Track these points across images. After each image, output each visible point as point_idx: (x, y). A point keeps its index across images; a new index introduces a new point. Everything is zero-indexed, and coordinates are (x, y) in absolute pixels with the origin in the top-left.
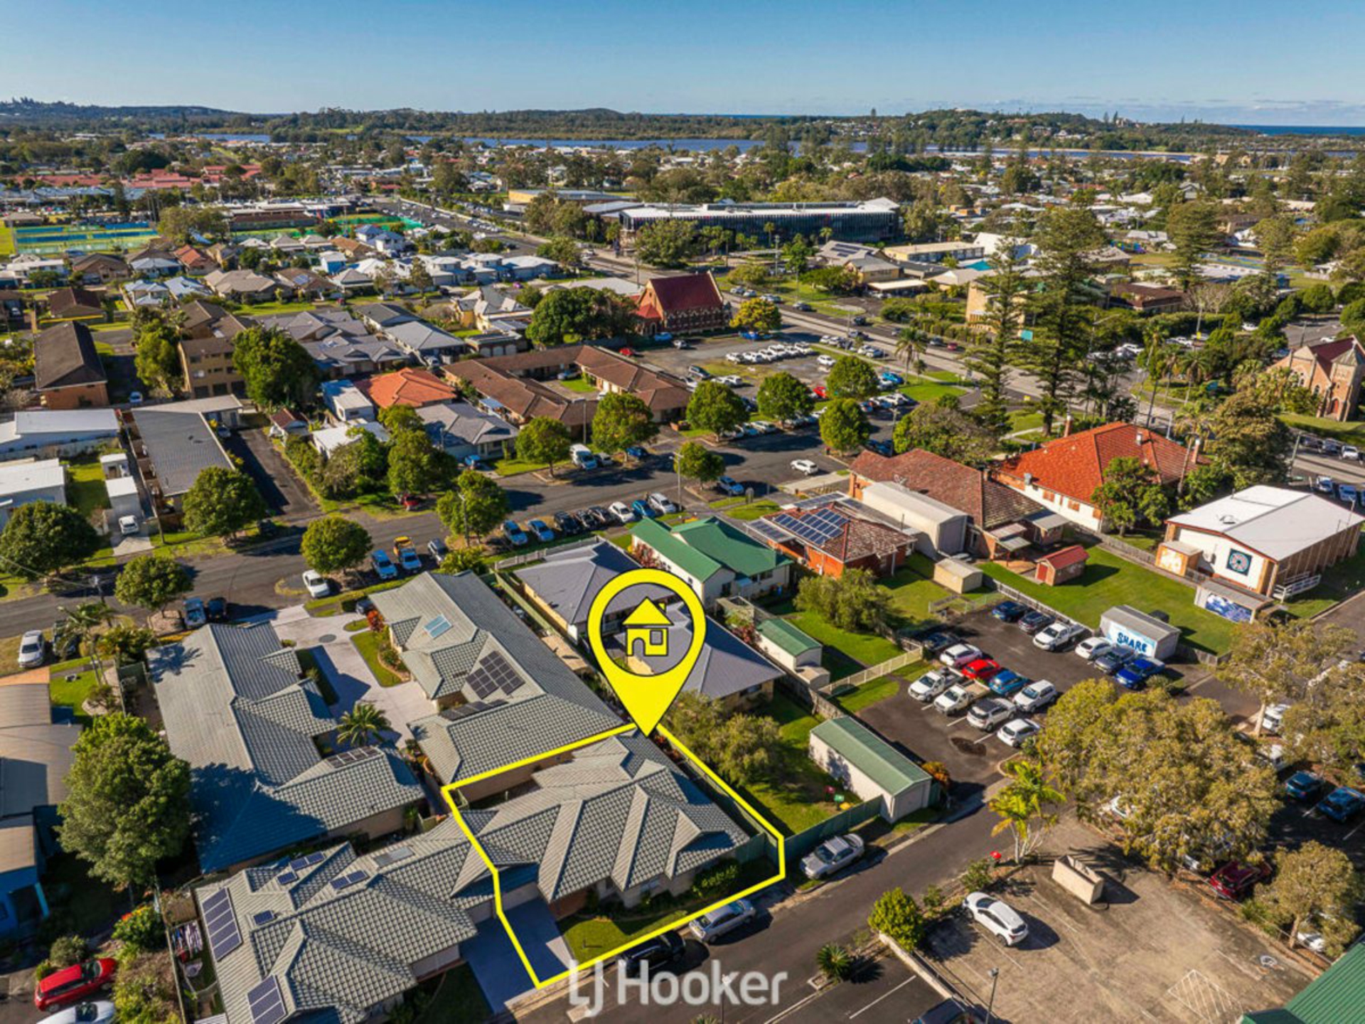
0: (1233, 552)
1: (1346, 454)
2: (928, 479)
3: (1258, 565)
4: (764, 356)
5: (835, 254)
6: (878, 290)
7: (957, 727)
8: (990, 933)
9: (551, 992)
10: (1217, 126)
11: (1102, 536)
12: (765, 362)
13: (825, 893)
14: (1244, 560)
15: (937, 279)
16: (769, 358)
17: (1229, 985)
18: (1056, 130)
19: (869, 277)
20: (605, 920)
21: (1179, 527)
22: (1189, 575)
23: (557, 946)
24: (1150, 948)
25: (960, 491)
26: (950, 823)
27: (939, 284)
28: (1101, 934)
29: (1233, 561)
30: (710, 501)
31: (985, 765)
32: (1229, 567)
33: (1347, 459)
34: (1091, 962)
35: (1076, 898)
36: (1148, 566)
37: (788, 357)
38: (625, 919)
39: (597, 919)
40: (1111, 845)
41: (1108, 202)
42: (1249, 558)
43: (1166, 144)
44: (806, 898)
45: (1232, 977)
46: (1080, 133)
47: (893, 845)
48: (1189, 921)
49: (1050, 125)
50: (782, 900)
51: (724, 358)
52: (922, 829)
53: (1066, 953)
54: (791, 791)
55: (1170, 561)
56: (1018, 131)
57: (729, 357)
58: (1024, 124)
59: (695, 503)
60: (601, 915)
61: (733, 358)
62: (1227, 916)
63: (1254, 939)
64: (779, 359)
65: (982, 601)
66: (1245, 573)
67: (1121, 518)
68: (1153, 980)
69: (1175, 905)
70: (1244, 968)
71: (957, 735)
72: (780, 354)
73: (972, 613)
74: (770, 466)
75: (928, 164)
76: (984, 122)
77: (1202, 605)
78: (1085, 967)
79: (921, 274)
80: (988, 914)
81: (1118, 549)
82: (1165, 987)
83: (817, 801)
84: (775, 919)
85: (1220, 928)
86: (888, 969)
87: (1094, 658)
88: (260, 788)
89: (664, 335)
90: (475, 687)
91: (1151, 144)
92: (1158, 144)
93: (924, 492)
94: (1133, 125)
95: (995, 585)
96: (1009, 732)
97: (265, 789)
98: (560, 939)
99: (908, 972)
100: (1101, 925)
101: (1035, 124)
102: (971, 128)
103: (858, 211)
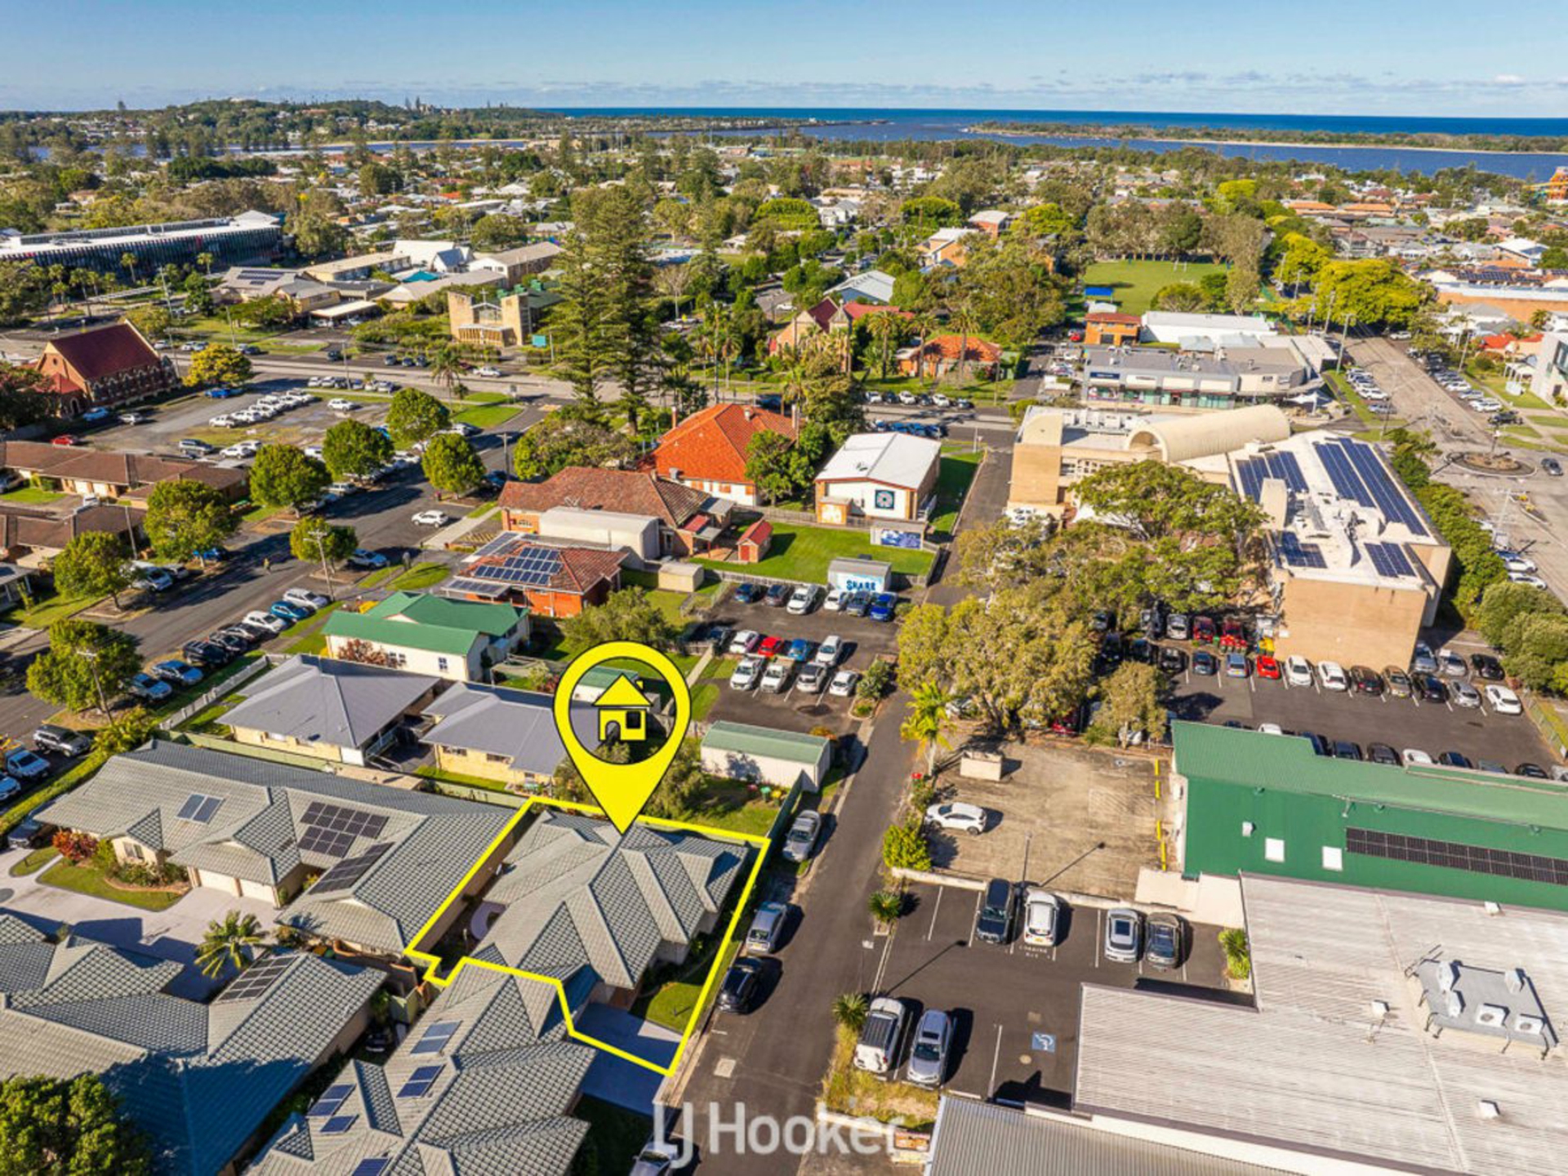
0: (878, 492)
1: (873, 399)
2: (596, 495)
3: (901, 498)
4: (262, 413)
5: (246, 283)
6: (327, 319)
7: (792, 699)
8: (960, 831)
9: (683, 1069)
10: (524, 109)
11: (760, 509)
12: (265, 419)
13: (820, 867)
14: (889, 496)
15: (387, 296)
16: (267, 414)
17: (1115, 788)
18: (363, 121)
19: (308, 304)
20: (671, 985)
21: (828, 482)
22: (850, 522)
23: (648, 1030)
24: (1057, 790)
25: (636, 498)
26: (857, 771)
27: (390, 302)
28: (1024, 796)
29: (880, 501)
30: (356, 582)
31: (841, 720)
32: (877, 506)
33: (875, 403)
34: (1033, 817)
35: (987, 781)
36: (813, 525)
37: (287, 409)
38: (688, 975)
39: (664, 988)
40: (974, 737)
41: (486, 196)
42: (892, 494)
43: (488, 131)
44: (810, 878)
45: (1112, 782)
46: (393, 122)
47: (833, 807)
48: (1060, 761)
49: (356, 114)
50: (793, 890)
51: (207, 424)
52: (842, 786)
53: (1014, 819)
54: (714, 806)
55: (831, 515)
56: (320, 123)
57: (214, 421)
58: (324, 116)
59: (343, 589)
60: (665, 982)
61: (222, 423)
62: (1077, 747)
63: (1102, 754)
64: (279, 413)
65: (718, 592)
66: (892, 507)
67: (779, 488)
68: (1076, 808)
69: (1045, 755)
70: (1113, 774)
71: (798, 705)
72: (278, 406)
73: (719, 605)
74: (388, 527)
75: (249, 167)
76: (275, 114)
77: (878, 542)
78: (1033, 822)
79: (363, 293)
80: (956, 816)
81: (782, 517)
82: (1085, 808)
83: (743, 803)
84: (803, 907)
85: (1081, 756)
86: (919, 893)
87: (843, 608)
88: (186, 1064)
89: (96, 413)
90: (321, 849)
91: (472, 132)
92: (480, 131)
93: (599, 508)
94: (439, 111)
95: (716, 575)
96: (840, 685)
97: (194, 1061)
98: (646, 1025)
99: (935, 888)
100: (1018, 790)
101: (337, 114)
102: (260, 122)
103: (232, 228)
